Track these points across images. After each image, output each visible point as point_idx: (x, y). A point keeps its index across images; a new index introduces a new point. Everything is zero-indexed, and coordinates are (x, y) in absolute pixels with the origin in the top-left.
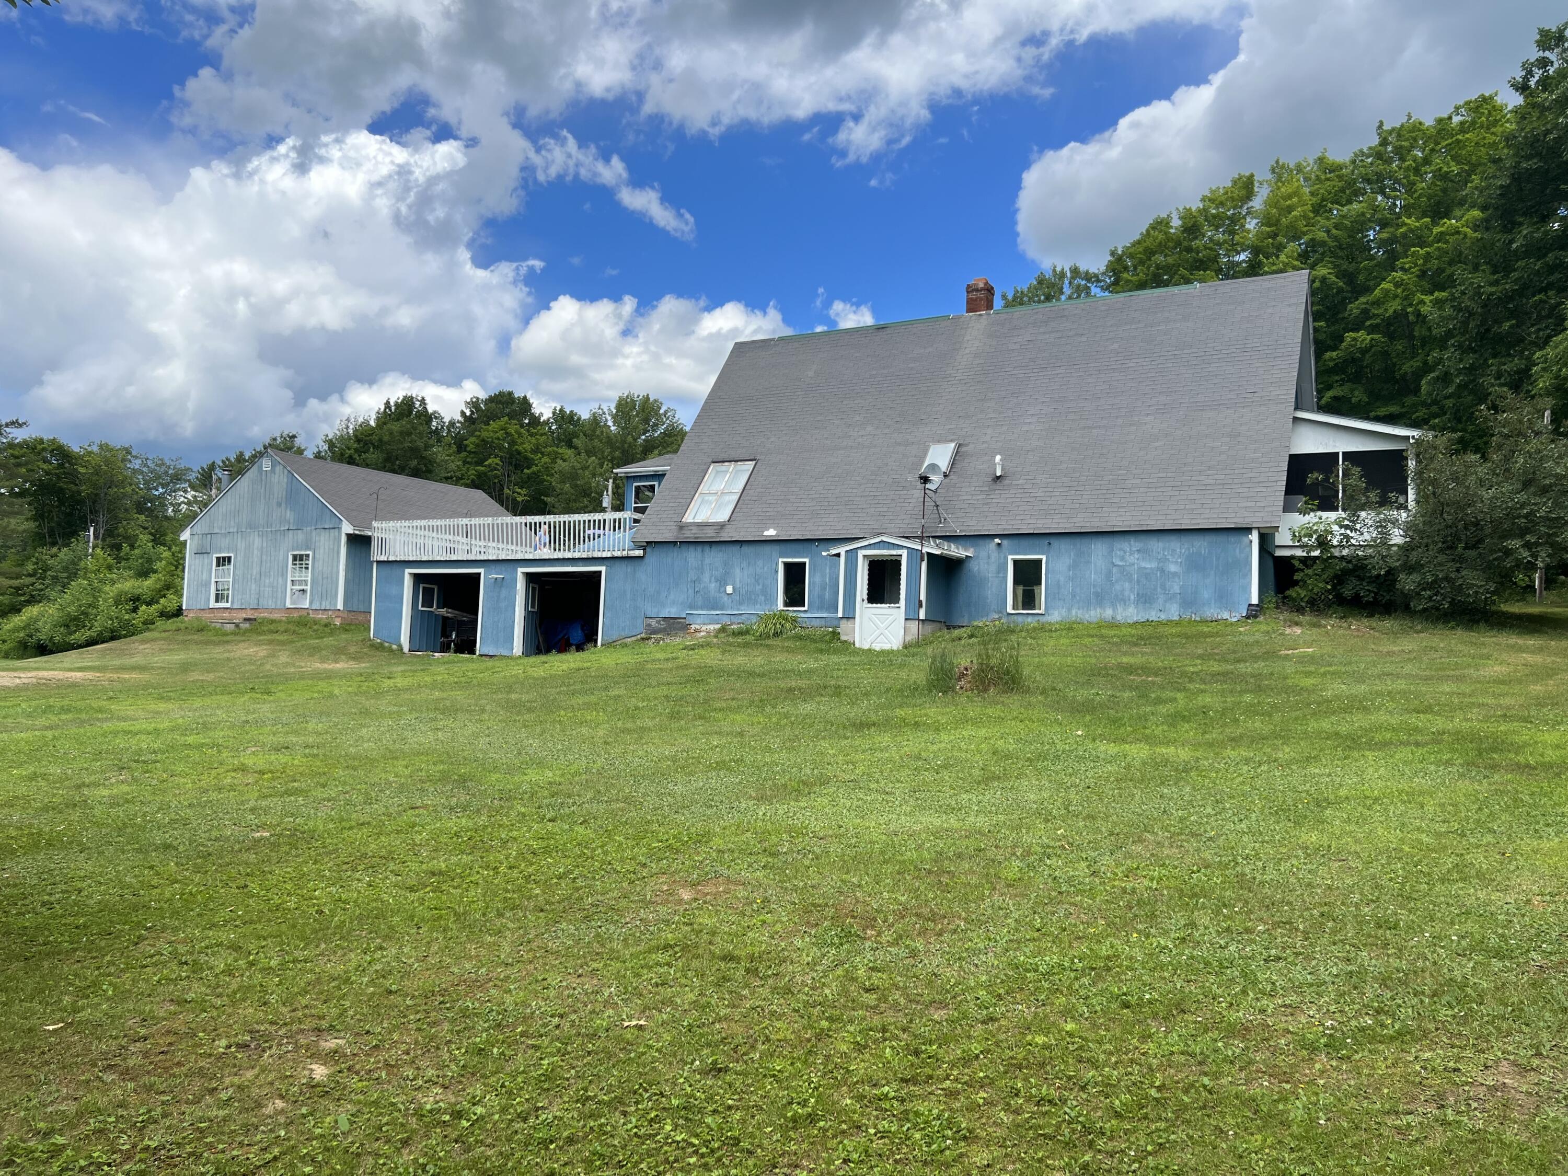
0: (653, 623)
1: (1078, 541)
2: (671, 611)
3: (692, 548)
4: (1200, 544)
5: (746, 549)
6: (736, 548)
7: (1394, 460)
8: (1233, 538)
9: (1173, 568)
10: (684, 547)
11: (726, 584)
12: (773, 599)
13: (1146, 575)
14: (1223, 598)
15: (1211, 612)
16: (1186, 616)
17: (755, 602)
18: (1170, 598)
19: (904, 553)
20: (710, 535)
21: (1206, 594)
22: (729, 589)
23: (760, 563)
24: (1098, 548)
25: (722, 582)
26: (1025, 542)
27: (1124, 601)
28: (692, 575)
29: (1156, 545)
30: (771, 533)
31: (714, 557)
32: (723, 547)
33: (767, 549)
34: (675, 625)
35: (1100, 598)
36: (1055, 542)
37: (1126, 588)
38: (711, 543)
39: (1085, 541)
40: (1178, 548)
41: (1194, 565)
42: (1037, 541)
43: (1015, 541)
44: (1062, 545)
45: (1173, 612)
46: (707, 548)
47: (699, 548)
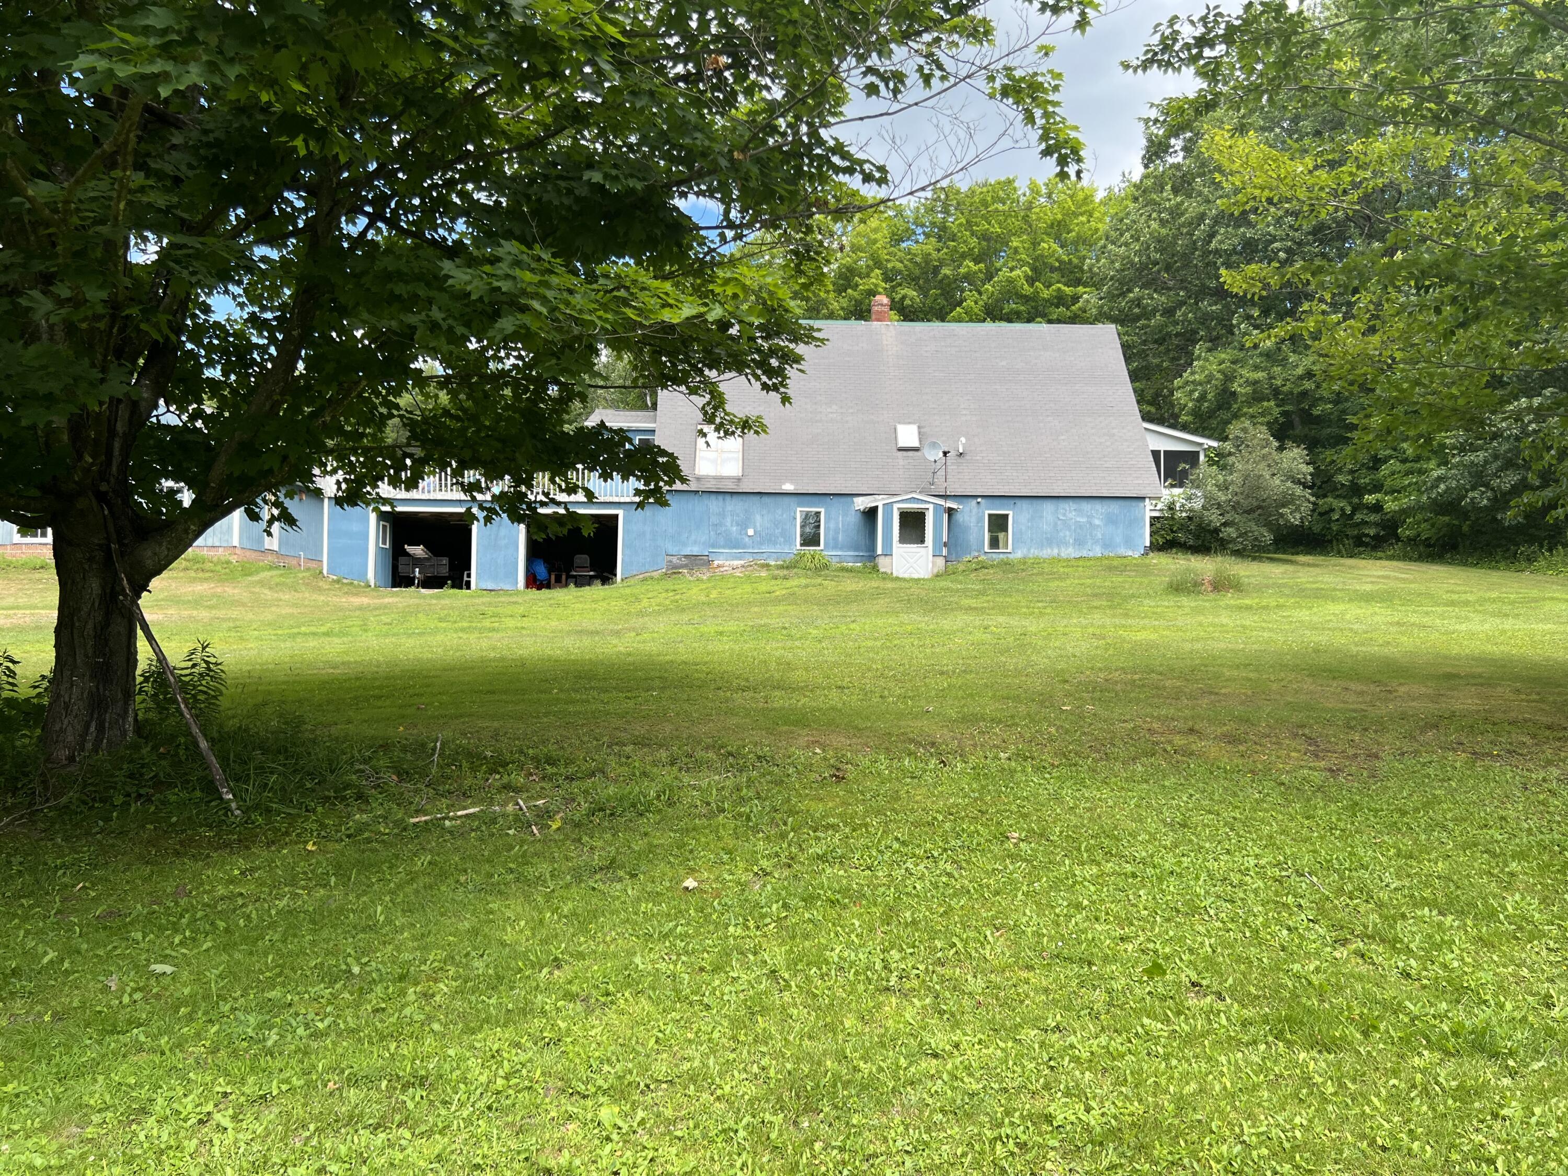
0: (675, 560)
1: (1035, 502)
2: (695, 550)
3: (713, 497)
4: (1114, 507)
5: (766, 499)
6: (756, 499)
7: (1191, 458)
8: (1134, 503)
9: (1097, 522)
10: (705, 496)
11: (747, 527)
12: (789, 541)
13: (1080, 526)
14: (1129, 542)
15: (1122, 551)
16: (1106, 553)
17: (775, 543)
18: (1096, 542)
19: (931, 507)
20: (731, 487)
21: (1118, 540)
22: (751, 532)
23: (779, 511)
24: (1048, 506)
25: (744, 526)
26: (997, 501)
27: (1066, 544)
28: (714, 519)
29: (1086, 506)
30: (788, 487)
31: (733, 505)
32: (744, 497)
33: (786, 499)
34: (696, 562)
35: (1050, 541)
36: (1019, 502)
37: (1068, 536)
38: (732, 494)
39: (1039, 502)
40: (1098, 506)
41: (1111, 520)
42: (1005, 501)
43: (990, 501)
44: (1024, 504)
45: (1098, 551)
46: (728, 497)
47: (720, 497)
